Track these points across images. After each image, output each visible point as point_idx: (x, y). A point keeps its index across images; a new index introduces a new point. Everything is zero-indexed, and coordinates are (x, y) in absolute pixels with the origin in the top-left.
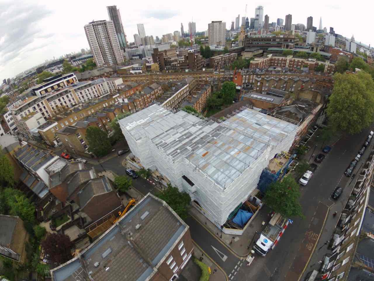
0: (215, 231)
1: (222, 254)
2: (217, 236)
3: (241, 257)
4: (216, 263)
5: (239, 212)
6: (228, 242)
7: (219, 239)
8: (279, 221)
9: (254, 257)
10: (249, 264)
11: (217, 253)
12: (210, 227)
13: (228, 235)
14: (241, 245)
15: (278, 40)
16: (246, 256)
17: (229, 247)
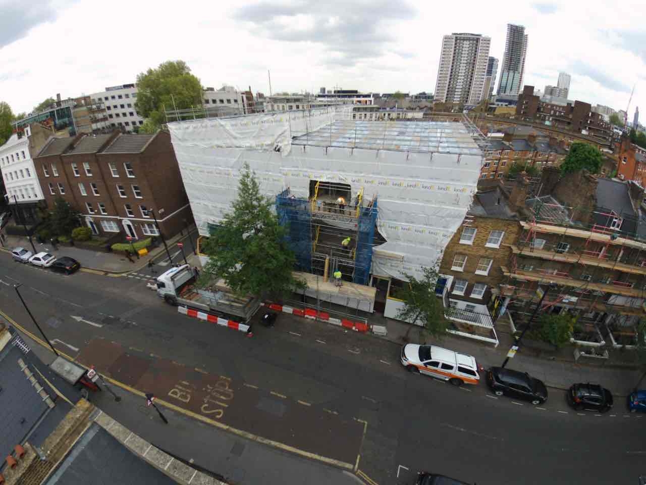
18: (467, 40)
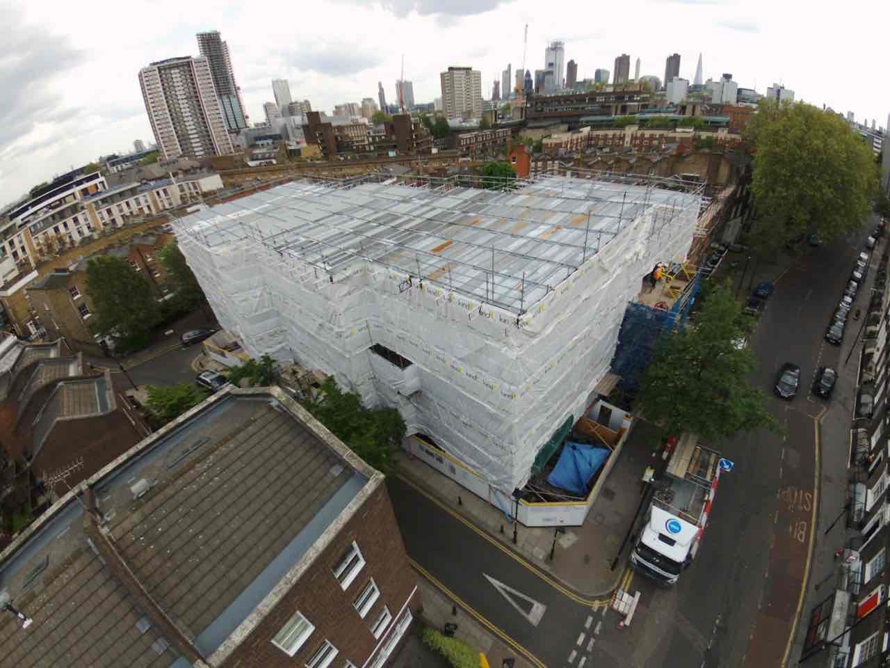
0: (492, 522)
1: (526, 598)
2: (499, 536)
3: (594, 598)
4: (506, 638)
5: (567, 453)
6: (540, 554)
7: (509, 548)
8: (696, 464)
9: (638, 594)
10: (627, 622)
11: (506, 596)
12: (475, 510)
13: (537, 532)
14: (587, 559)
15: (600, 99)
16: (612, 595)
17: (547, 568)
18: (174, 67)
